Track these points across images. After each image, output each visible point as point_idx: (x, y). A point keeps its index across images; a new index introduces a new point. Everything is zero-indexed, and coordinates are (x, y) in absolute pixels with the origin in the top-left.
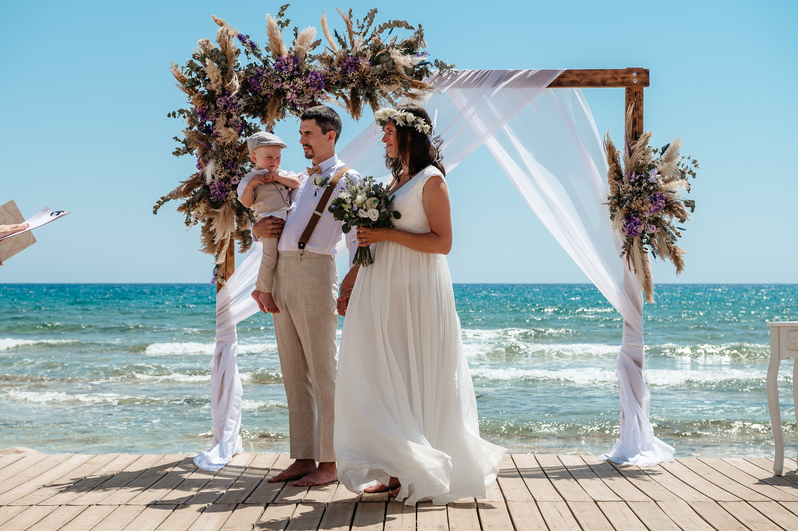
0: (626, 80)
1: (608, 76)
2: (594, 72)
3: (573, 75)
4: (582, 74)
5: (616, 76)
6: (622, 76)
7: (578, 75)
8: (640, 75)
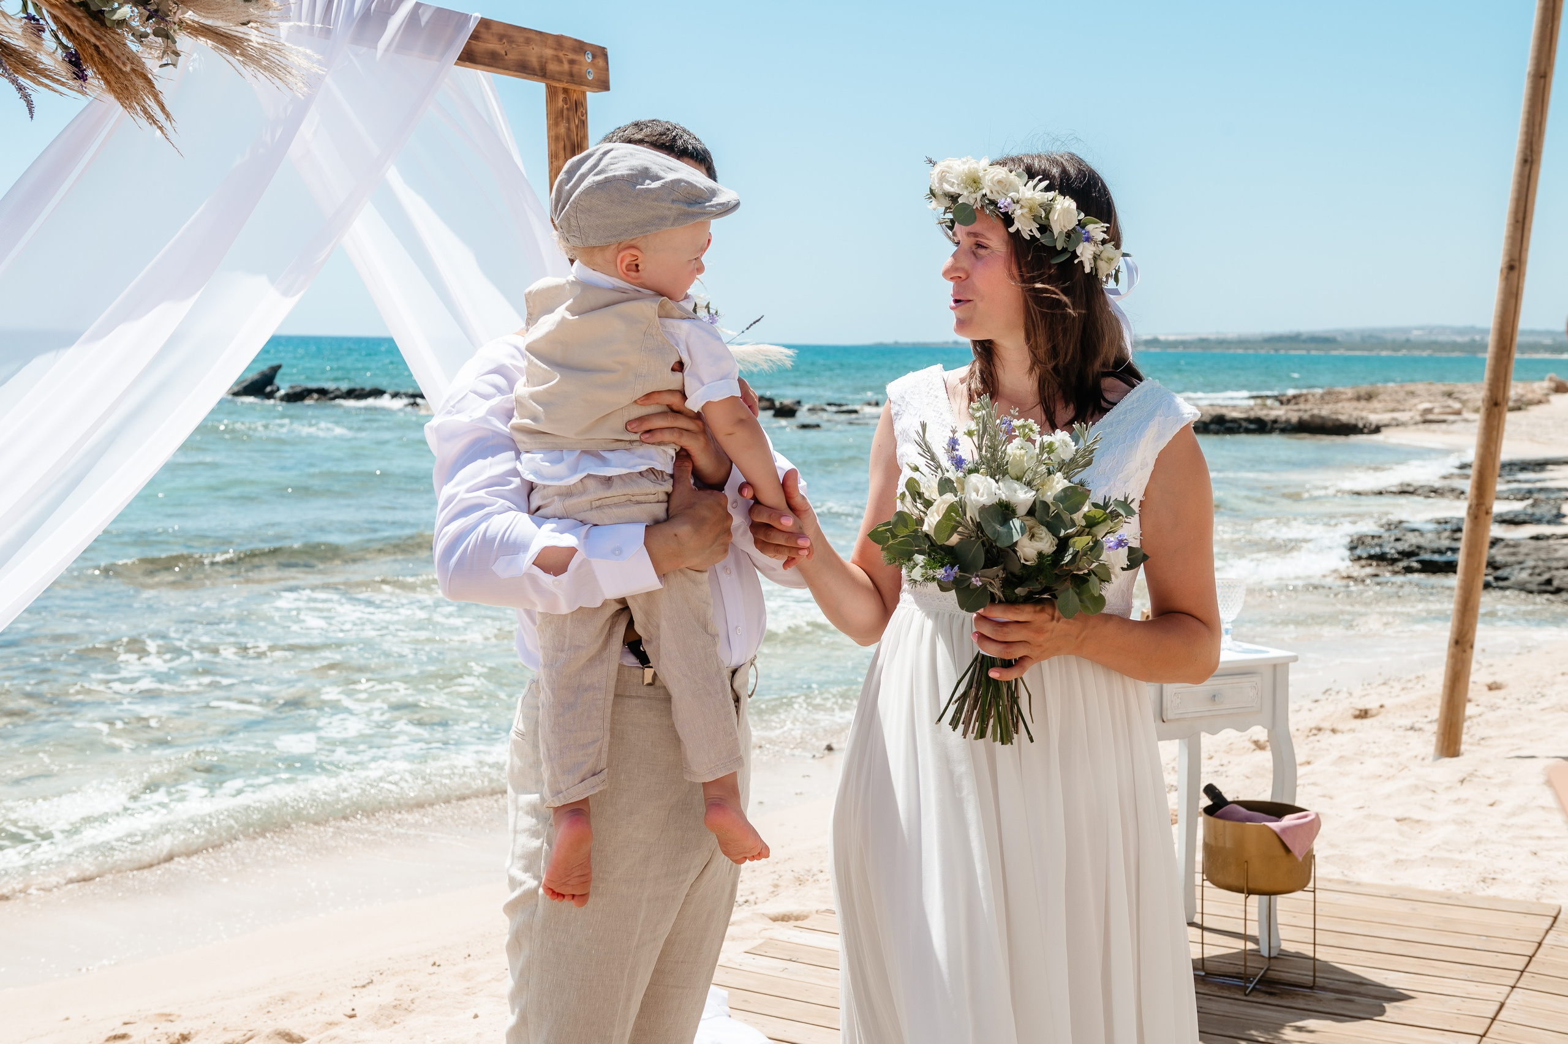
0: (576, 68)
1: (549, 52)
2: (527, 35)
3: (493, 34)
4: (509, 34)
5: (561, 54)
6: (571, 56)
7: (501, 37)
8: (596, 61)
